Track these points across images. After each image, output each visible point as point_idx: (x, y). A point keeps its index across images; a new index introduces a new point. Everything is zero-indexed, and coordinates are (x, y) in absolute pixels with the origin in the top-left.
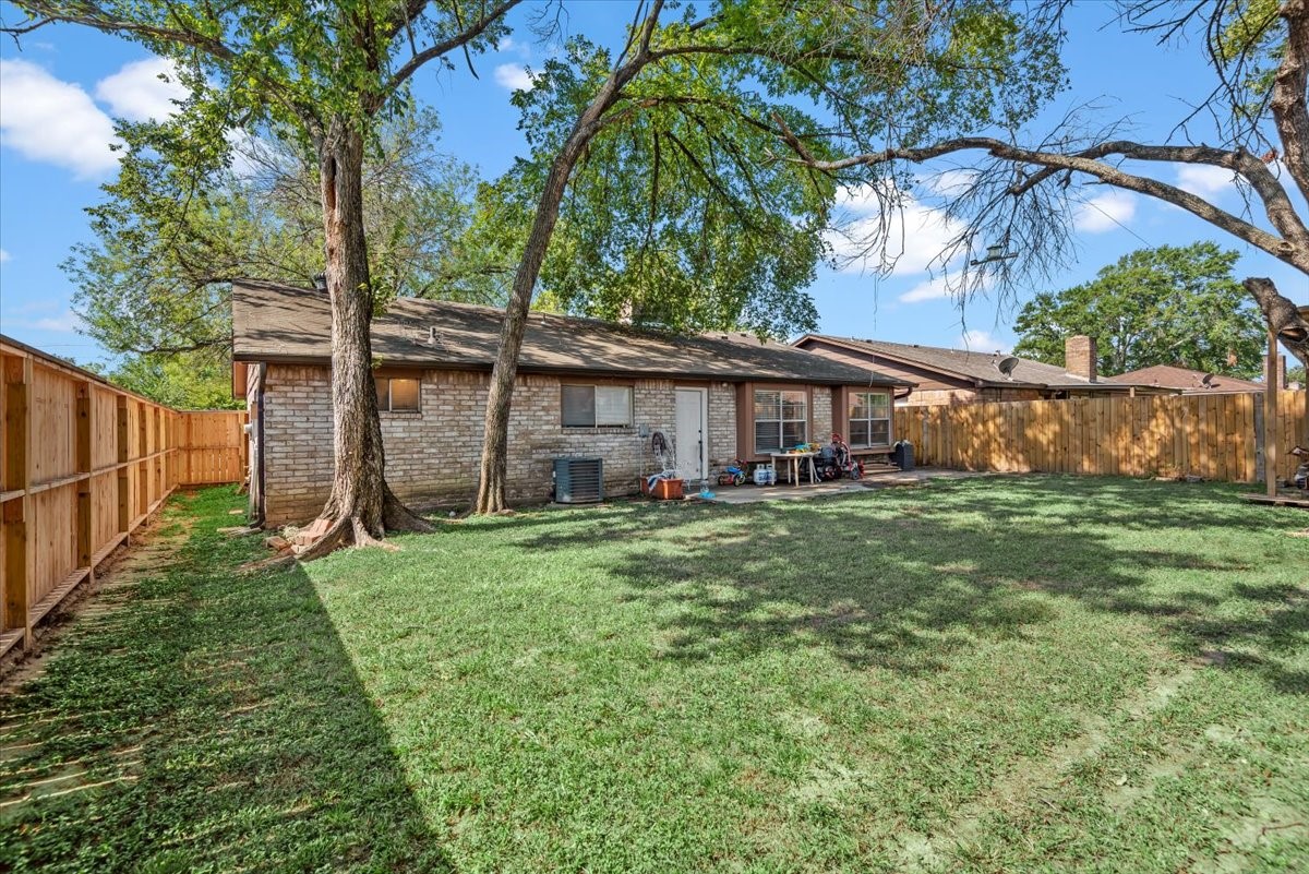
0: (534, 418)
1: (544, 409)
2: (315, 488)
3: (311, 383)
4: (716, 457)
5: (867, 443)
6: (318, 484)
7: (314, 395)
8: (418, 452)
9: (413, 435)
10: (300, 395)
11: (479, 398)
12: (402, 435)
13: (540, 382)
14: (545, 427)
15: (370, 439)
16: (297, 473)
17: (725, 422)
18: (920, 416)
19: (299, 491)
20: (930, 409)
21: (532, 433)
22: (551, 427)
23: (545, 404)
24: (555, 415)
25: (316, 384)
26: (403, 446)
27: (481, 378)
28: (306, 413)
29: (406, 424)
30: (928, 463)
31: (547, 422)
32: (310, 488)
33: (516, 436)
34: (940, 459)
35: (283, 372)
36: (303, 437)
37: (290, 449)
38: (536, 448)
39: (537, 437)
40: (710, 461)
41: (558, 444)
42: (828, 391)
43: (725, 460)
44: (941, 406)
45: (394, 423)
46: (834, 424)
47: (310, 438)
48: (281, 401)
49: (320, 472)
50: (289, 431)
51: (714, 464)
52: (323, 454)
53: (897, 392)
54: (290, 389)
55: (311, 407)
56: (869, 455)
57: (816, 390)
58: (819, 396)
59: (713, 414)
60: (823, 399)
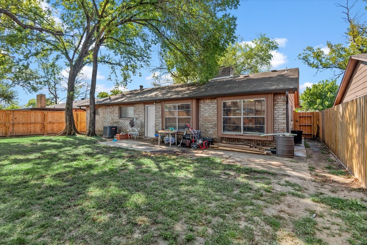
4: (157, 130)
5: (241, 131)
8: (99, 122)
11: (106, 111)
13: (115, 107)
21: (114, 119)
23: (116, 112)
24: (118, 115)
31: (116, 117)
33: (111, 120)
41: (118, 123)
46: (217, 119)
51: (157, 132)
56: (241, 139)
57: (208, 101)
58: (209, 104)
59: (156, 114)
60: (212, 105)
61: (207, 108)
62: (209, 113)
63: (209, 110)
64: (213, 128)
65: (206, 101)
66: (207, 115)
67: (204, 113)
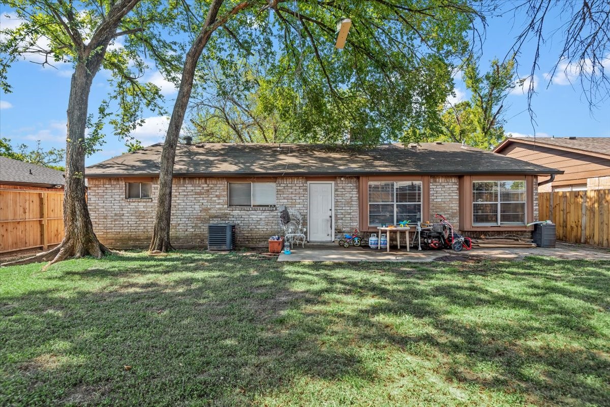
0: (211, 202)
1: (217, 196)
2: (107, 232)
3: (105, 186)
4: (340, 227)
5: (496, 221)
6: (108, 231)
7: (106, 191)
8: (150, 218)
9: (148, 209)
10: (101, 191)
11: (180, 191)
12: (143, 209)
13: (214, 182)
14: (217, 206)
15: (75, 212)
16: (100, 226)
17: (349, 203)
18: (580, 200)
19: (100, 233)
20: (589, 194)
21: (210, 209)
22: (221, 206)
23: (217, 193)
24: (224, 199)
25: (107, 186)
26: (143, 215)
27: (182, 181)
28: (103, 199)
29: (145, 204)
30: (586, 242)
31: (219, 204)
32: (104, 232)
33: (201, 211)
34: (596, 239)
35: (94, 181)
36: (102, 210)
37: (97, 215)
38: (212, 218)
39: (213, 212)
40: (336, 229)
41: (225, 216)
42: (454, 180)
43: (348, 229)
44: (599, 191)
45: (140, 204)
46: (460, 207)
47: (104, 210)
48: (94, 194)
49: (109, 225)
50: (97, 207)
51: (339, 231)
52: (110, 217)
53: (541, 179)
54: (97, 188)
55: (105, 197)
56: (489, 231)
57: (441, 180)
58: (443, 184)
59: (337, 198)
60: (448, 186)
61: (440, 190)
62: (443, 197)
63: (443, 192)
64: (450, 219)
65: (438, 180)
66: (440, 200)
67: (435, 197)
